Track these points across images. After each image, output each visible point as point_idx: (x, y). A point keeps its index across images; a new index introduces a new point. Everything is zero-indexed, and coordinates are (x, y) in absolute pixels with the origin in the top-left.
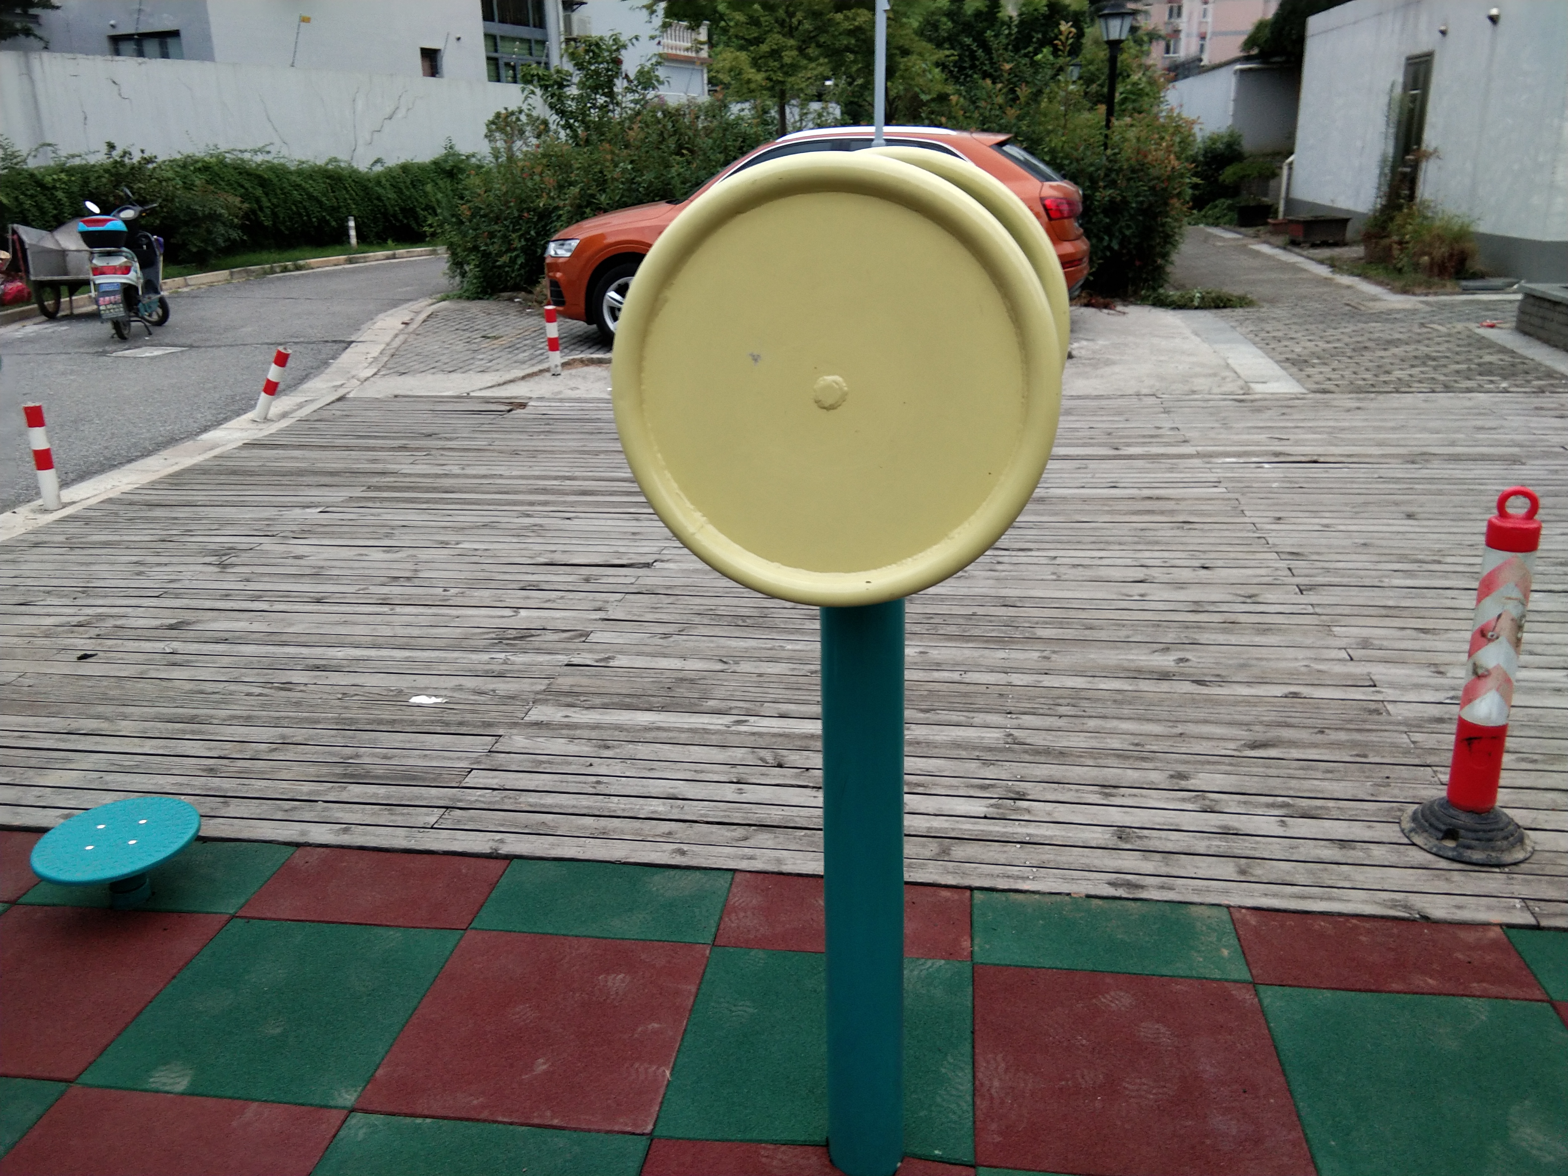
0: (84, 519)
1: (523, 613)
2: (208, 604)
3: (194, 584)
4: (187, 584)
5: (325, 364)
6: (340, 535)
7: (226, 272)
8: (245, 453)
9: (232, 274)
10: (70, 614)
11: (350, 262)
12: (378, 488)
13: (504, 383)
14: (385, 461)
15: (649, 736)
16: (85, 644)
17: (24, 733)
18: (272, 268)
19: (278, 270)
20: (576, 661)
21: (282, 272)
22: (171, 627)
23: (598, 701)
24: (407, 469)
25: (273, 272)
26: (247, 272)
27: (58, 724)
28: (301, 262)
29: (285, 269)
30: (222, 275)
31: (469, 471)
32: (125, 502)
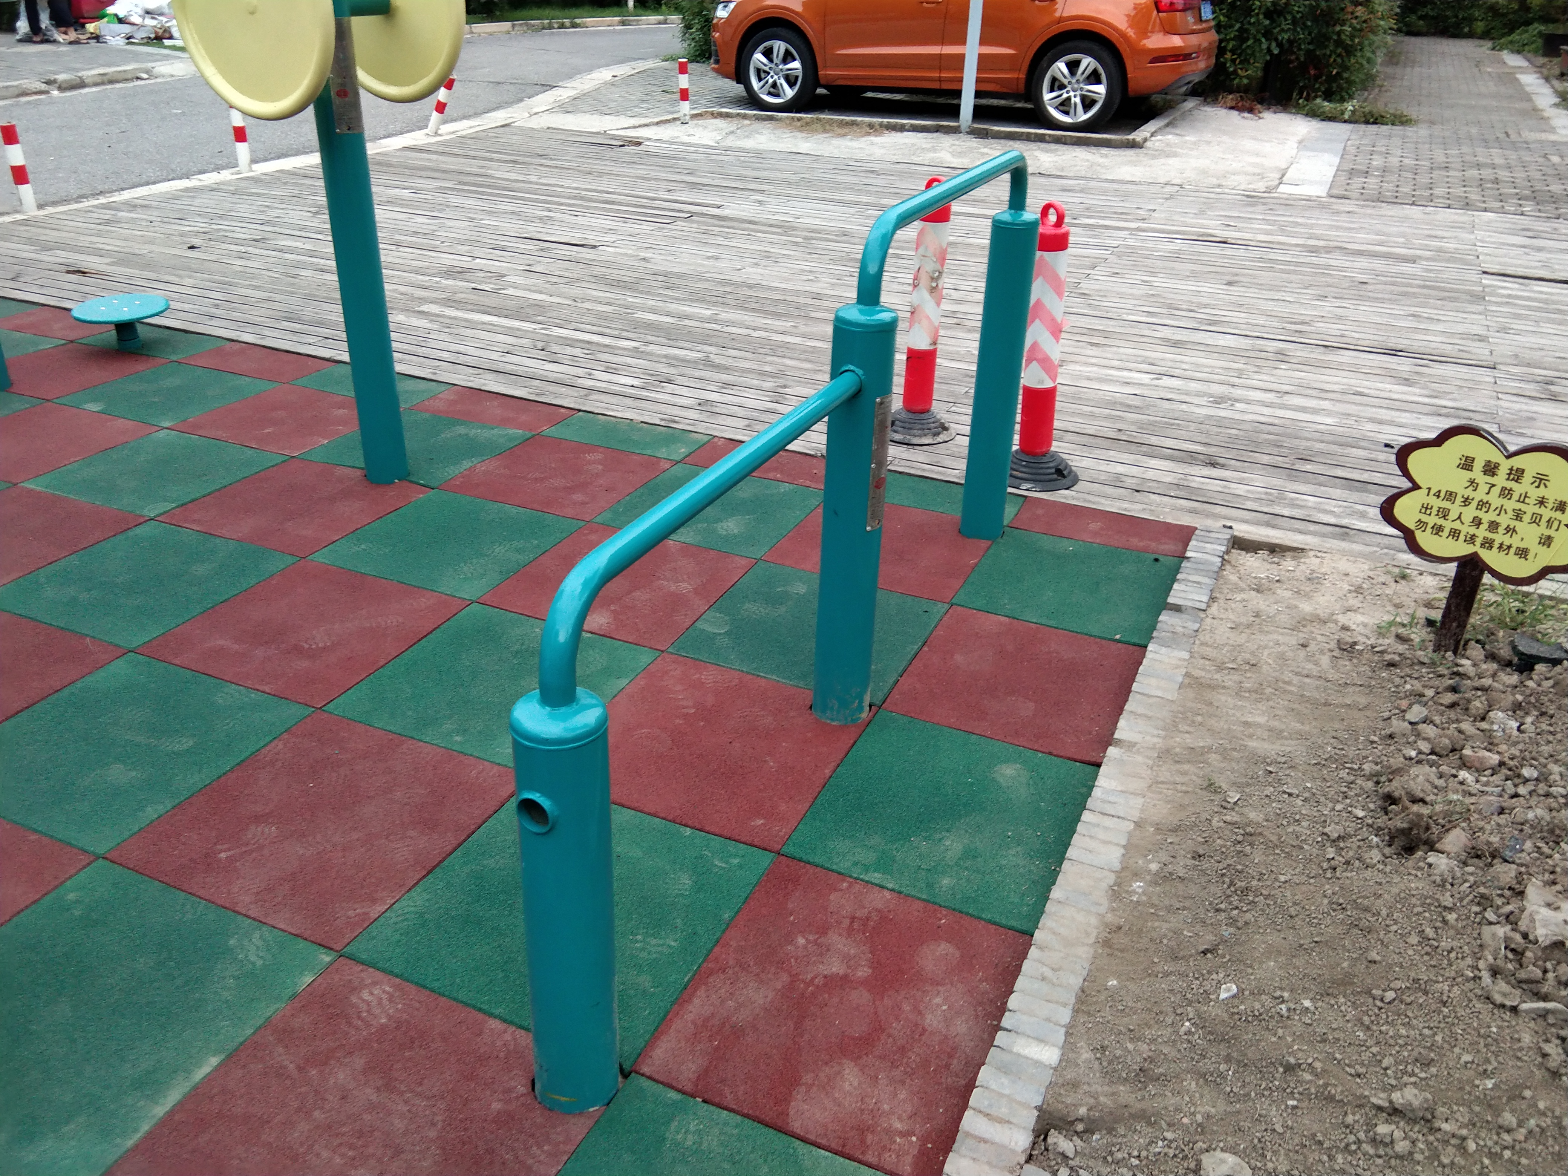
0: (256, 180)
1: (478, 260)
2: (288, 232)
3: (291, 221)
4: (286, 220)
5: (521, 100)
6: (407, 206)
7: (509, 24)
8: (398, 153)
9: (513, 26)
10: (202, 227)
11: (623, 23)
12: (464, 184)
13: (640, 126)
14: (489, 168)
15: (480, 327)
16: (195, 242)
17: (131, 277)
18: (550, 23)
19: (556, 26)
20: (479, 287)
21: (559, 28)
22: (255, 240)
23: (470, 307)
24: (498, 174)
25: (551, 27)
26: (527, 25)
27: (153, 275)
28: (578, 21)
29: (562, 26)
30: (506, 26)
31: (543, 181)
32: (292, 173)
